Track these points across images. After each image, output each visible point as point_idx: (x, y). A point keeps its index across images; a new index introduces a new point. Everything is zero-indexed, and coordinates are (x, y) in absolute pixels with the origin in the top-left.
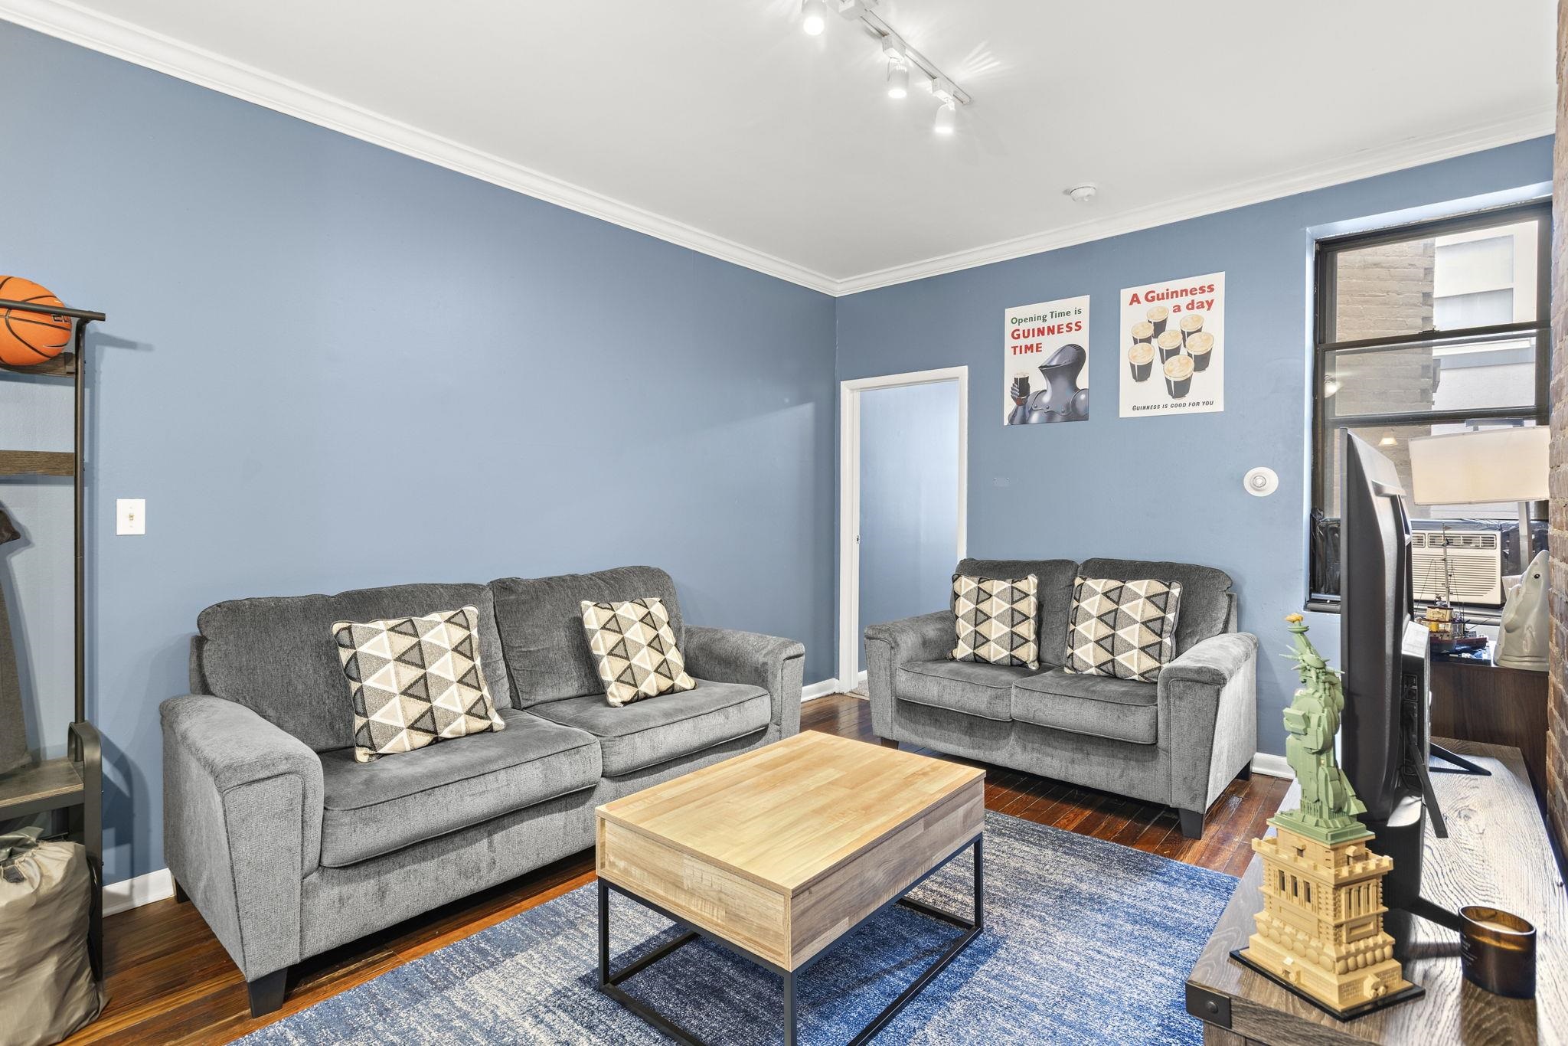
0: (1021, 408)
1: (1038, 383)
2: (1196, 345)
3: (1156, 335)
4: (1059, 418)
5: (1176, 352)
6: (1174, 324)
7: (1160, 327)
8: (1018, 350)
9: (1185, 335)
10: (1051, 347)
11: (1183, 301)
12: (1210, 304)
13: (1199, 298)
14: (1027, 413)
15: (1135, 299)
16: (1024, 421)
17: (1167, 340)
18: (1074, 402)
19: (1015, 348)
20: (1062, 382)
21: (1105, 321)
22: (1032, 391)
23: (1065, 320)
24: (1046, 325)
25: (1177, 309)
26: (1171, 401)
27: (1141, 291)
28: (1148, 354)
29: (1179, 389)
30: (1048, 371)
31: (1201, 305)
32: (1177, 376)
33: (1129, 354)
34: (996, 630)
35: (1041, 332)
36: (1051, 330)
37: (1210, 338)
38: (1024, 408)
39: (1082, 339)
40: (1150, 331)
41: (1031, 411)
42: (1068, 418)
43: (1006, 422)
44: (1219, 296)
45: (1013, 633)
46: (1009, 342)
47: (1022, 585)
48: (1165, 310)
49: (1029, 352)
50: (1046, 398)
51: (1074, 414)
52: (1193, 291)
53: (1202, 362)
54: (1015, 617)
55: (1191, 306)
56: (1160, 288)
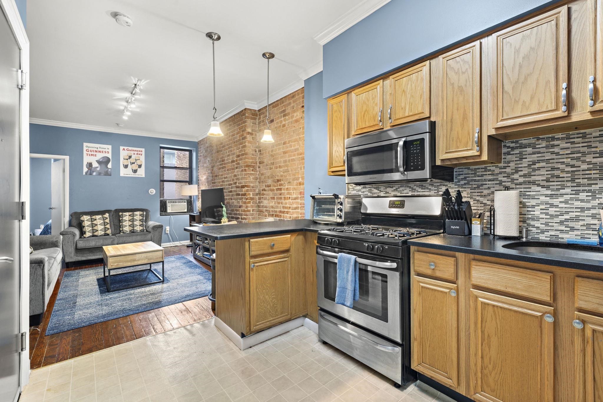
0: (89, 171)
1: (95, 165)
2: (139, 163)
3: (129, 159)
4: (102, 174)
5: (134, 163)
6: (133, 157)
7: (130, 157)
8: (88, 155)
9: (136, 160)
10: (99, 156)
11: (136, 153)
12: (141, 154)
13: (139, 153)
14: (92, 172)
15: (124, 149)
16: (91, 174)
17: (132, 160)
18: (107, 171)
19: (87, 154)
20: (103, 166)
21: (116, 153)
22: (93, 166)
23: (104, 150)
24: (98, 150)
25: (134, 154)
26: (133, 173)
27: (126, 148)
28: (128, 162)
29: (135, 171)
30: (98, 162)
31: (140, 154)
32: (134, 168)
33: (122, 162)
34: (100, 227)
35: (96, 151)
36: (100, 152)
37: (141, 162)
38: (91, 171)
39: (110, 156)
40: (128, 158)
41: (93, 172)
42: (105, 175)
43: (84, 174)
44: (143, 153)
45: (105, 227)
46: (85, 152)
47: (105, 216)
48: (131, 154)
49: (92, 156)
50: (98, 169)
51: (107, 174)
52: (138, 151)
53: (140, 166)
54: (105, 224)
55: (137, 154)
56: (130, 148)
